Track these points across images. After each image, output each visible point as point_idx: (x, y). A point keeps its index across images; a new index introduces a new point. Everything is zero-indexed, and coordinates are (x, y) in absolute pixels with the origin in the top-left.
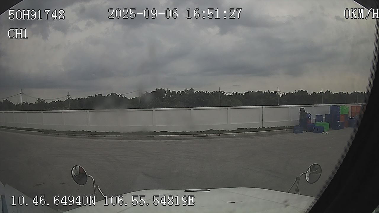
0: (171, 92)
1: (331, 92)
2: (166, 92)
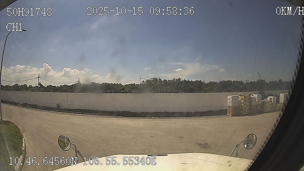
2: (158, 81)
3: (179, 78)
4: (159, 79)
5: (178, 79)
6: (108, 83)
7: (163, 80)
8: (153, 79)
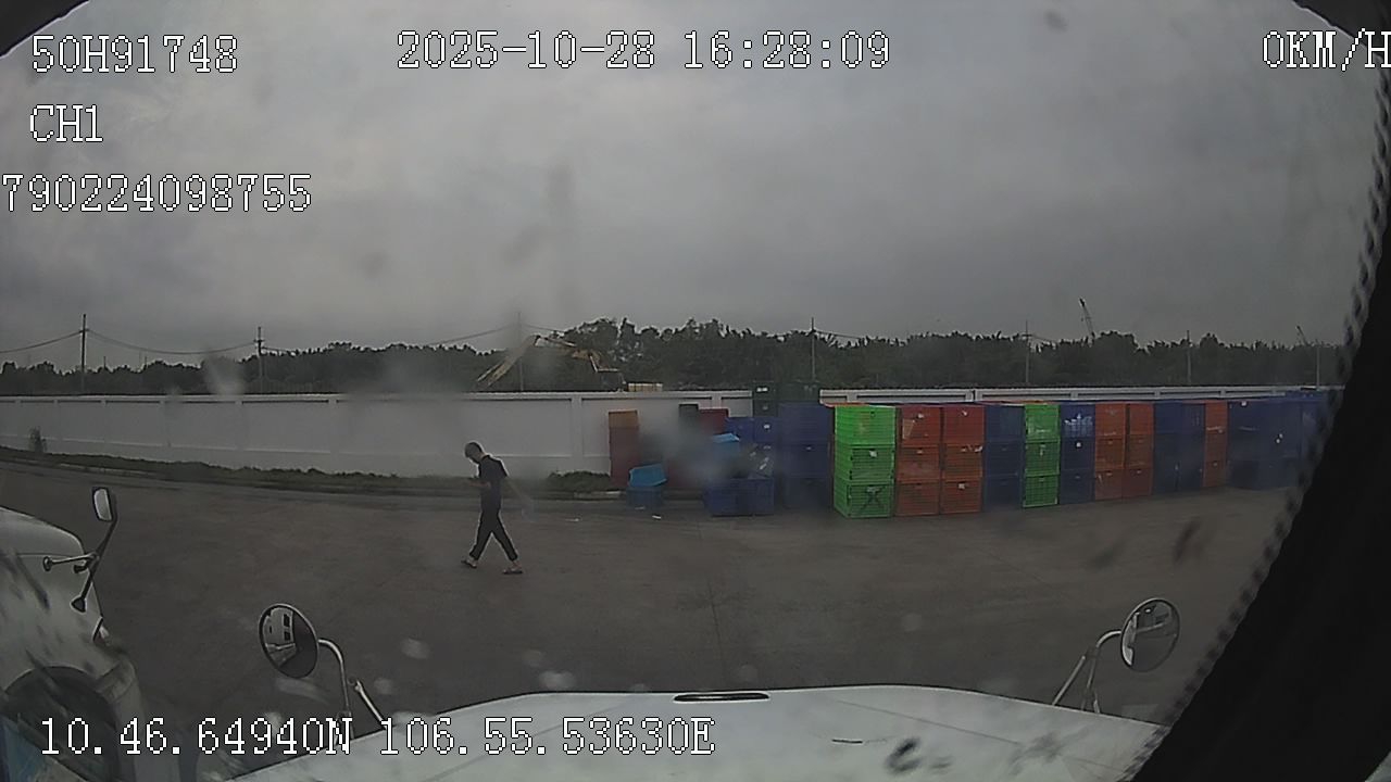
0: (638, 331)
1: (1220, 341)
2: (617, 332)
3: (714, 320)
4: (622, 327)
5: (707, 325)
6: (413, 345)
7: (640, 332)
8: (595, 329)
